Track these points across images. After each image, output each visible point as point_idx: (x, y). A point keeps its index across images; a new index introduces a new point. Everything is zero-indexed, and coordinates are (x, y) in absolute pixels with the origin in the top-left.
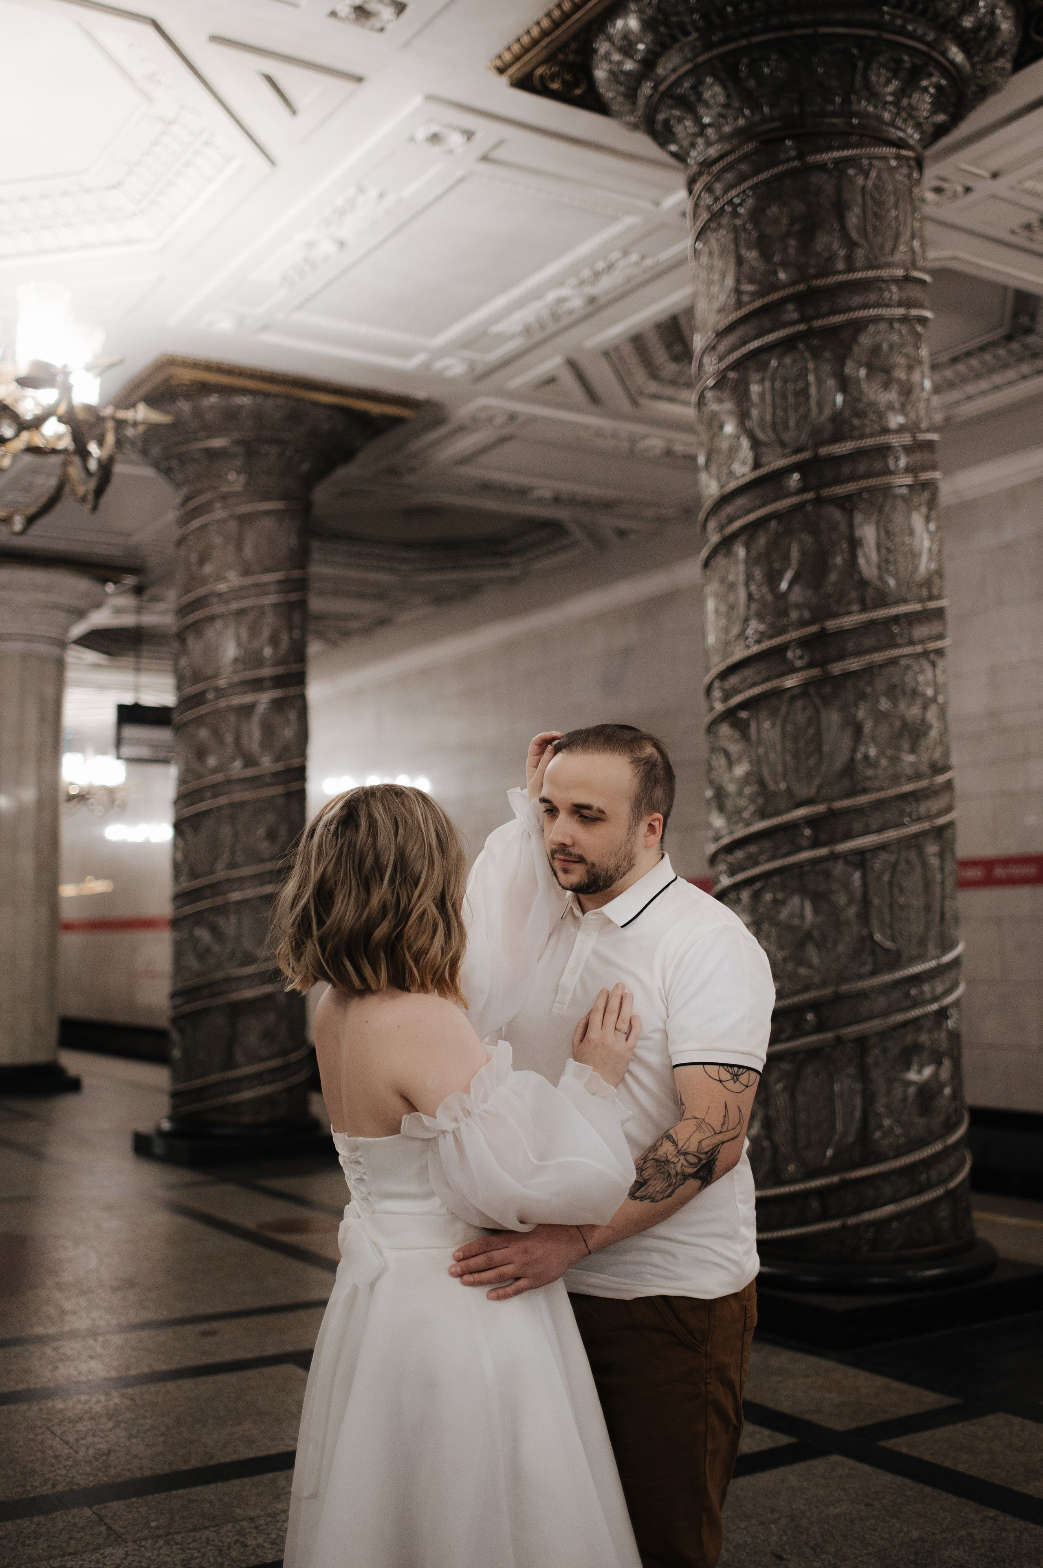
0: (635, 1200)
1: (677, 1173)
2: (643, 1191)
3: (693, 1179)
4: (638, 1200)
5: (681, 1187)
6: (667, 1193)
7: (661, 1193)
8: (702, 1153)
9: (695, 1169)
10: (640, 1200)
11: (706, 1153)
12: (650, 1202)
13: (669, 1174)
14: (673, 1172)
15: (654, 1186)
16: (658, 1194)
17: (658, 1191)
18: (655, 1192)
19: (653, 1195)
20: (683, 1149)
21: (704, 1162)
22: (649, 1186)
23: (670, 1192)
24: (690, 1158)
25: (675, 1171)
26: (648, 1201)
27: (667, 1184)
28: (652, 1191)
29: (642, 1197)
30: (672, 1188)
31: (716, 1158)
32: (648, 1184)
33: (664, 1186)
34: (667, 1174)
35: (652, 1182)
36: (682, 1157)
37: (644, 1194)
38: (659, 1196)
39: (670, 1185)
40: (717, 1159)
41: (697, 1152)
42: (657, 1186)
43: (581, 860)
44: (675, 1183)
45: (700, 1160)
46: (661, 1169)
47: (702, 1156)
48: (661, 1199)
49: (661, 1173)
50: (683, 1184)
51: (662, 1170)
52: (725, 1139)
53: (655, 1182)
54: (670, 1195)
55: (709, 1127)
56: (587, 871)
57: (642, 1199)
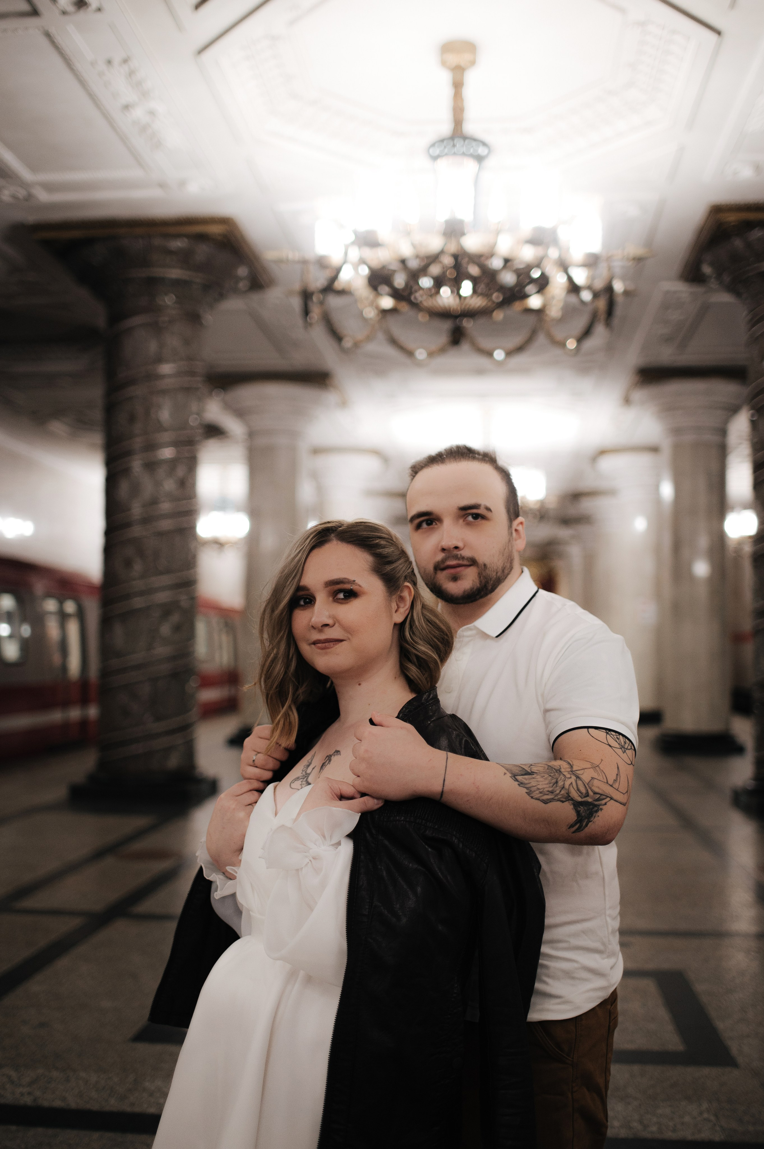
0: (515, 781)
1: (564, 787)
2: (525, 778)
3: (572, 807)
4: (517, 783)
5: (559, 803)
6: (545, 797)
7: (541, 793)
8: (592, 791)
9: (579, 799)
10: (518, 784)
11: (595, 793)
12: (526, 793)
13: (557, 782)
14: (560, 783)
15: (538, 781)
16: (538, 792)
17: (538, 789)
18: (535, 788)
19: (533, 789)
20: (578, 772)
21: (589, 800)
22: (534, 778)
23: (548, 799)
24: (579, 782)
25: (563, 783)
26: (525, 790)
27: (550, 789)
28: (534, 785)
29: (522, 783)
30: (552, 797)
31: (601, 807)
32: (533, 776)
33: (547, 789)
34: (554, 781)
35: (538, 777)
36: (574, 778)
37: (526, 782)
38: (536, 794)
39: (552, 792)
40: (601, 809)
41: (588, 784)
42: (541, 783)
43: (473, 562)
44: (558, 795)
45: (587, 795)
46: (551, 773)
47: (591, 793)
48: (536, 799)
49: (550, 776)
50: (563, 802)
51: (552, 775)
52: (615, 797)
53: (542, 779)
54: (545, 802)
55: (603, 774)
56: (479, 574)
57: (521, 784)
